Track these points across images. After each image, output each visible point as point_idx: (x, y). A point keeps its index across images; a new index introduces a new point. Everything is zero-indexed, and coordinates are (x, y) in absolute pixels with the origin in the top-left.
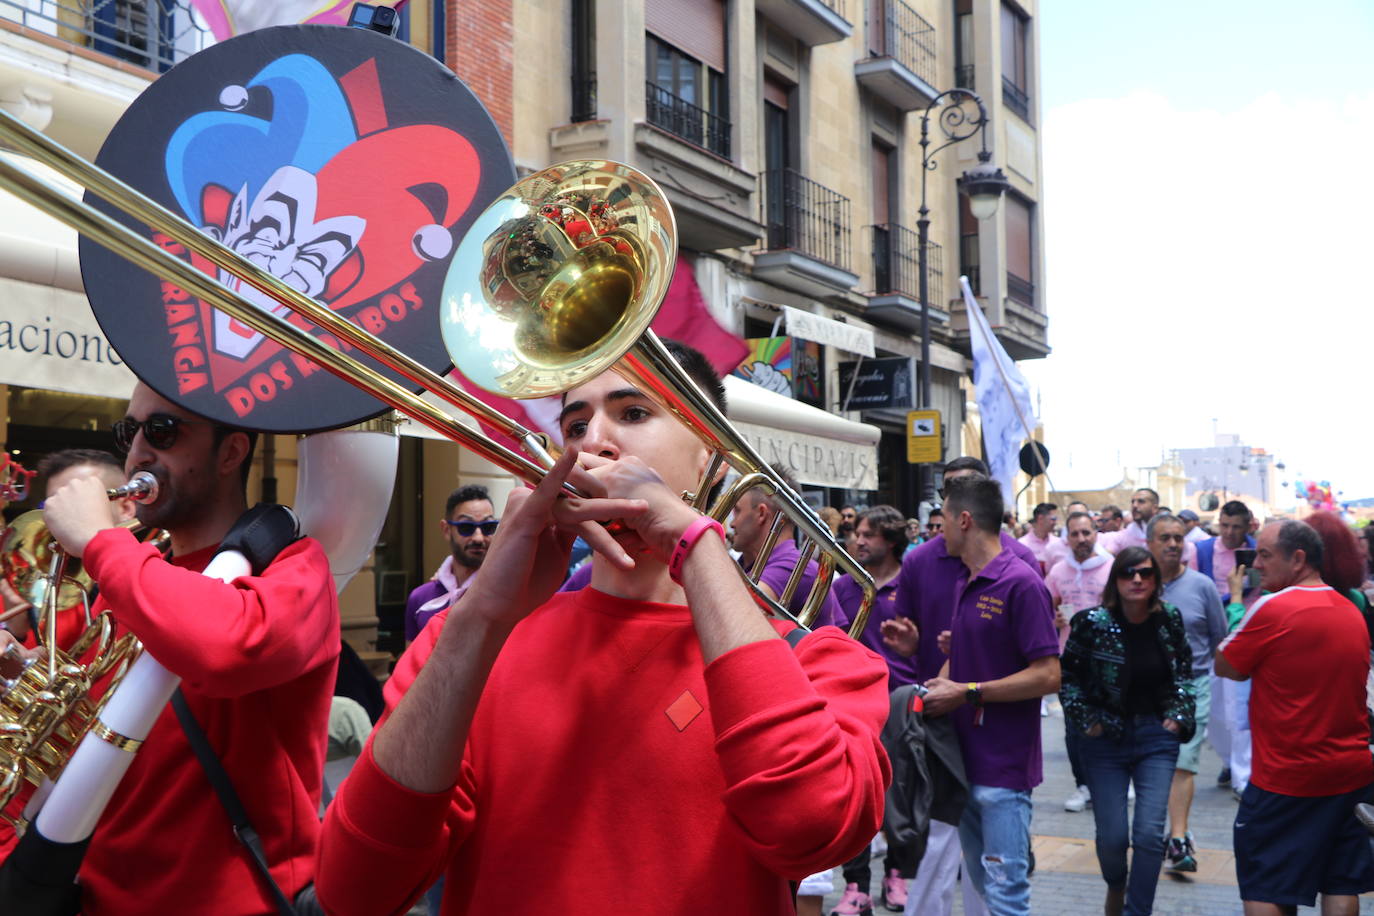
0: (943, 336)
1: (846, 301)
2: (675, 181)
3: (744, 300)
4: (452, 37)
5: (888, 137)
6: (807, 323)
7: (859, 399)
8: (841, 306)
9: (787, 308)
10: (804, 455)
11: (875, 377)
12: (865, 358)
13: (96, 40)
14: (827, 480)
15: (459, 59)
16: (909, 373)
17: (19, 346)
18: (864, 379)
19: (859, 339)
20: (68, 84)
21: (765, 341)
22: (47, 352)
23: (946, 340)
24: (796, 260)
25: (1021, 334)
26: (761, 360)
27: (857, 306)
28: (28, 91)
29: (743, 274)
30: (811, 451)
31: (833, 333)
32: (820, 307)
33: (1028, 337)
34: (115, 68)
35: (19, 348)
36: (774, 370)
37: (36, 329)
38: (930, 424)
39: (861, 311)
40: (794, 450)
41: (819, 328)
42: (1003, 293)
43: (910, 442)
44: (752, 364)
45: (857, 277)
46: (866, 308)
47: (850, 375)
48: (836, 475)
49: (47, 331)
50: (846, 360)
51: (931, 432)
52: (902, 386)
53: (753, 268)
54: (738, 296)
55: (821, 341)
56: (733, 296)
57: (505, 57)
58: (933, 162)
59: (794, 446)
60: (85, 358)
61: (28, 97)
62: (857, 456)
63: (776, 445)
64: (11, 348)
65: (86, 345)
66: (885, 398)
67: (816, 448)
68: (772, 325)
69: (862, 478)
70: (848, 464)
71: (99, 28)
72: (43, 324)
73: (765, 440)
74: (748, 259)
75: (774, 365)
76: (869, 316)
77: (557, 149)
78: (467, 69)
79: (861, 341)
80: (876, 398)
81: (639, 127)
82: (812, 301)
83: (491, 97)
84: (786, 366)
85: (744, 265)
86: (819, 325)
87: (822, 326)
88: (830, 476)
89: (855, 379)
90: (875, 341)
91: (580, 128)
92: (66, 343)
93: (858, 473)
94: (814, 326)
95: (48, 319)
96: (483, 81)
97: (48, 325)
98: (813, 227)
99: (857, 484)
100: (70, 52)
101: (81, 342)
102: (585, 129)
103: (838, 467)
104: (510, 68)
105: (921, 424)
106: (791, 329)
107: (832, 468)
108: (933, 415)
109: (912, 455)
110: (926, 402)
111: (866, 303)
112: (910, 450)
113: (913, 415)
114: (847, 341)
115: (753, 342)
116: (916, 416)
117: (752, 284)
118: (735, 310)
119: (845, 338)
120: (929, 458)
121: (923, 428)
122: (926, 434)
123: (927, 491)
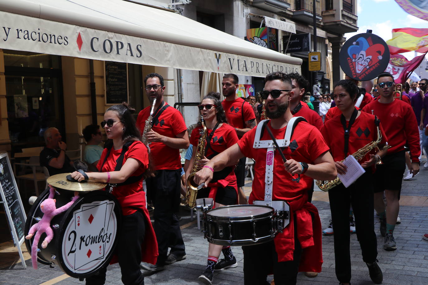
0: (319, 25)
1: (285, 13)
3: (250, 14)
6: (273, 22)
7: (290, 49)
8: (284, 16)
9: (265, 17)
10: (277, 69)
11: (296, 41)
12: (293, 34)
16: (308, 39)
17: (31, 39)
18: (293, 41)
21: (258, 29)
22: (39, 41)
23: (320, 26)
25: (347, 23)
26: (257, 36)
27: (289, 15)
29: (249, 5)
30: (279, 68)
31: (281, 25)
32: (276, 16)
33: (350, 24)
35: (31, 40)
36: (261, 40)
37: (36, 33)
38: (316, 57)
41: (277, 23)
42: (341, 8)
43: (310, 64)
44: (253, 38)
45: (289, 5)
46: (292, 16)
47: (287, 41)
49: (39, 33)
50: (285, 35)
51: (317, 60)
52: (306, 44)
53: (253, 3)
54: (248, 13)
55: (277, 28)
56: (246, 13)
59: (274, 66)
60: (51, 42)
62: (294, 69)
63: (268, 66)
64: (29, 39)
65: (51, 38)
66: (300, 48)
67: (281, 67)
68: (260, 23)
72: (37, 31)
73: (265, 64)
75: (261, 38)
76: (292, 18)
79: (291, 28)
80: (296, 48)
82: (273, 14)
84: (265, 38)
85: (250, 2)
86: (276, 22)
87: (278, 22)
89: (289, 41)
90: (296, 27)
92: (45, 37)
94: (275, 23)
95: (39, 29)
97: (39, 31)
101: (49, 37)
105: (313, 57)
106: (267, 25)
108: (318, 53)
109: (310, 68)
110: (315, 49)
111: (292, 14)
112: (310, 67)
113: (310, 54)
114: (287, 28)
115: (253, 29)
116: (311, 54)
117: (252, 8)
118: (247, 18)
119: (286, 27)
120: (316, 69)
121: (314, 58)
122: (315, 61)
123: (316, 81)
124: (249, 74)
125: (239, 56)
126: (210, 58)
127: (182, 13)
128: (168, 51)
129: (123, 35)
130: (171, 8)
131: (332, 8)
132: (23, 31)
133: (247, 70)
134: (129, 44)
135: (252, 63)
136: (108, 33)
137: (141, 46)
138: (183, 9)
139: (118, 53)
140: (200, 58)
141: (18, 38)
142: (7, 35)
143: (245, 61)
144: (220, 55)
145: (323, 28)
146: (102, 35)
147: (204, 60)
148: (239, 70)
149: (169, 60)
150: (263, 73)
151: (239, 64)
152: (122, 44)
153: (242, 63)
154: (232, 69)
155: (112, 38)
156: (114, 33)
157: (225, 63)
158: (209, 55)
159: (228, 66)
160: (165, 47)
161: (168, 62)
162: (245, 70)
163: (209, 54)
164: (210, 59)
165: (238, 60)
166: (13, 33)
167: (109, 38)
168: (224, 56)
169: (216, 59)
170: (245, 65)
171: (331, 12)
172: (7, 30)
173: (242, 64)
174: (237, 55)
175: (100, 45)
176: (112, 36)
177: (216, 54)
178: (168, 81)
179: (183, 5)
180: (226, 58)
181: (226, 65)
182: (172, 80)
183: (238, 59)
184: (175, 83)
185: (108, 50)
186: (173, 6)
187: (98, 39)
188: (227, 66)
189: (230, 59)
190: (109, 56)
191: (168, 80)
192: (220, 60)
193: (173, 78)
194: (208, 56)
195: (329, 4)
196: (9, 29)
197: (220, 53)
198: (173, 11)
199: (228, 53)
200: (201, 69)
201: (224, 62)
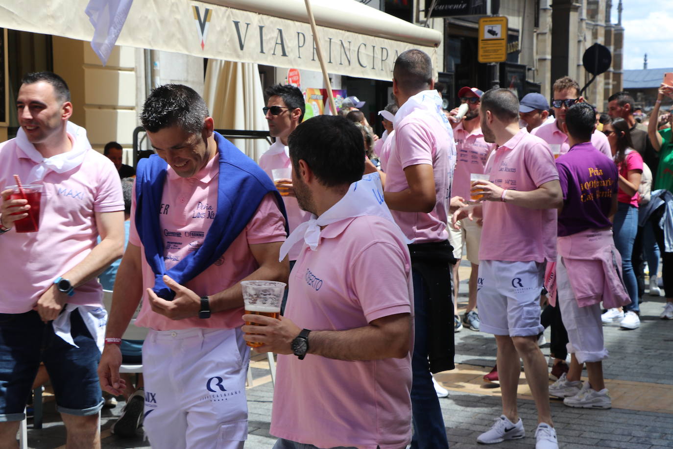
7: (441, 7)
10: (371, 54)
30: (378, 51)
38: (498, 29)
40: (362, 50)
43: (481, 44)
51: (499, 36)
59: (363, 46)
63: (346, 45)
66: (464, 6)
67: (382, 48)
73: (336, 40)
80: (456, 7)
105: (491, 28)
108: (502, 20)
109: (482, 56)
110: (495, 10)
112: (481, 52)
113: (484, 21)
116: (486, 21)
120: (496, 58)
121: (492, 32)
122: (495, 37)
124: (290, 63)
125: (265, 17)
126: (178, 17)
133: (284, 54)
135: (301, 35)
140: (150, 17)
143: (280, 31)
144: (207, 11)
147: (162, 21)
148: (262, 52)
149: (53, 17)
150: (330, 62)
151: (264, 38)
153: (271, 36)
154: (242, 47)
157: (222, 32)
158: (175, 9)
159: (231, 40)
161: (51, 21)
162: (282, 54)
163: (177, 8)
164: (178, 22)
165: (261, 28)
168: (221, 15)
169: (197, 22)
170: (279, 41)
173: (273, 38)
174: (259, 14)
177: (197, 9)
178: (120, 72)
180: (225, 19)
181: (226, 39)
182: (131, 70)
183: (262, 25)
184: (137, 78)
188: (228, 40)
189: (236, 24)
191: (120, 70)
192: (207, 24)
193: (132, 65)
194: (172, 12)
197: (209, 6)
199: (231, 8)
200: (150, 44)
201: (218, 29)
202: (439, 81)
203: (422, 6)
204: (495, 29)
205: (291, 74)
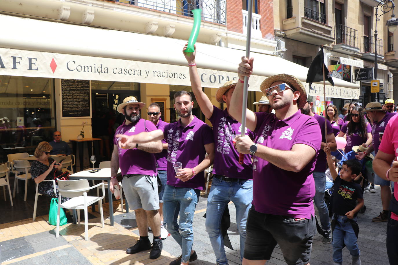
0: (383, 62)
1: (356, 55)
2: (312, 30)
4: (259, 2)
5: (368, 14)
6: (345, 61)
7: (359, 78)
8: (355, 56)
9: (341, 57)
10: (340, 91)
11: (363, 73)
12: (361, 68)
13: (184, 13)
14: (346, 97)
15: (261, 7)
16: (372, 71)
17: (162, 76)
18: (361, 73)
19: (360, 64)
20: (178, 23)
21: (335, 65)
22: (167, 77)
23: (384, 63)
24: (343, 46)
26: (334, 70)
27: (360, 56)
28: (171, 25)
29: (330, 50)
30: (342, 91)
31: (352, 63)
32: (350, 56)
34: (187, 18)
38: (376, 83)
39: (361, 57)
40: (337, 90)
41: (349, 61)
43: (372, 88)
44: (332, 71)
45: (359, 49)
46: (362, 56)
47: (357, 73)
48: (348, 96)
49: (167, 73)
50: (357, 69)
51: (377, 85)
52: (371, 74)
53: (332, 49)
54: (329, 55)
55: (350, 65)
57: (271, 5)
58: (379, 19)
60: (174, 78)
61: (171, 27)
62: (354, 91)
64: (160, 77)
65: (175, 75)
66: (366, 77)
67: (343, 90)
68: (337, 62)
69: (355, 97)
70: (352, 93)
71: (184, 11)
72: (166, 72)
73: (330, 88)
74: (331, 47)
75: (337, 71)
76: (362, 58)
77: (284, 25)
78: (262, 9)
80: (364, 78)
81: (303, 18)
82: (348, 56)
83: (268, 15)
84: (340, 71)
85: (330, 48)
87: (350, 61)
88: (347, 96)
89: (359, 73)
90: (364, 64)
91: (289, 19)
92: (171, 75)
93: (354, 96)
94: (348, 62)
95: (167, 70)
96: (266, 11)
97: (167, 72)
98: (348, 38)
99: (354, 98)
100: (178, 17)
101: (173, 74)
102: (290, 20)
103: (349, 94)
104: (272, 8)
106: (342, 63)
107: (347, 95)
108: (378, 81)
110: (375, 78)
111: (362, 55)
112: (372, 90)
113: (372, 81)
114: (356, 65)
115: (332, 66)
117: (333, 52)
118: (328, 59)
119: (356, 63)
120: (376, 91)
121: (375, 84)
122: (376, 86)
123: (376, 99)
124: (317, 95)
127: (282, 56)
128: (256, 81)
129: (224, 72)
130: (275, 54)
131: (393, 50)
132: (157, 72)
133: (316, 93)
134: (228, 77)
135: (320, 88)
136: (213, 70)
137: (236, 78)
138: (283, 54)
139: (220, 83)
141: (154, 76)
142: (147, 75)
143: (314, 87)
145: (385, 64)
146: (209, 72)
148: (309, 92)
149: (256, 87)
150: (328, 94)
152: (223, 77)
155: (216, 74)
156: (218, 70)
160: (254, 78)
161: (256, 88)
166: (151, 74)
167: (214, 74)
170: (314, 89)
171: (392, 53)
172: (147, 72)
175: (207, 78)
176: (216, 72)
179: (283, 51)
185: (213, 81)
186: (276, 52)
187: (206, 74)
190: (213, 85)
195: (391, 47)
196: (149, 71)
198: (276, 56)
202: (360, 98)
203: (354, 78)
204: (375, 83)
205: (317, 98)
